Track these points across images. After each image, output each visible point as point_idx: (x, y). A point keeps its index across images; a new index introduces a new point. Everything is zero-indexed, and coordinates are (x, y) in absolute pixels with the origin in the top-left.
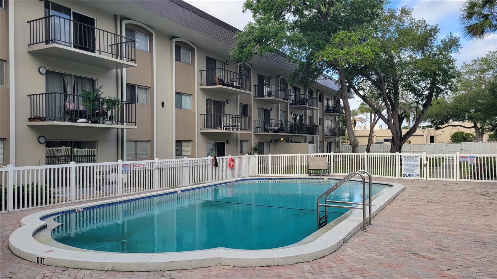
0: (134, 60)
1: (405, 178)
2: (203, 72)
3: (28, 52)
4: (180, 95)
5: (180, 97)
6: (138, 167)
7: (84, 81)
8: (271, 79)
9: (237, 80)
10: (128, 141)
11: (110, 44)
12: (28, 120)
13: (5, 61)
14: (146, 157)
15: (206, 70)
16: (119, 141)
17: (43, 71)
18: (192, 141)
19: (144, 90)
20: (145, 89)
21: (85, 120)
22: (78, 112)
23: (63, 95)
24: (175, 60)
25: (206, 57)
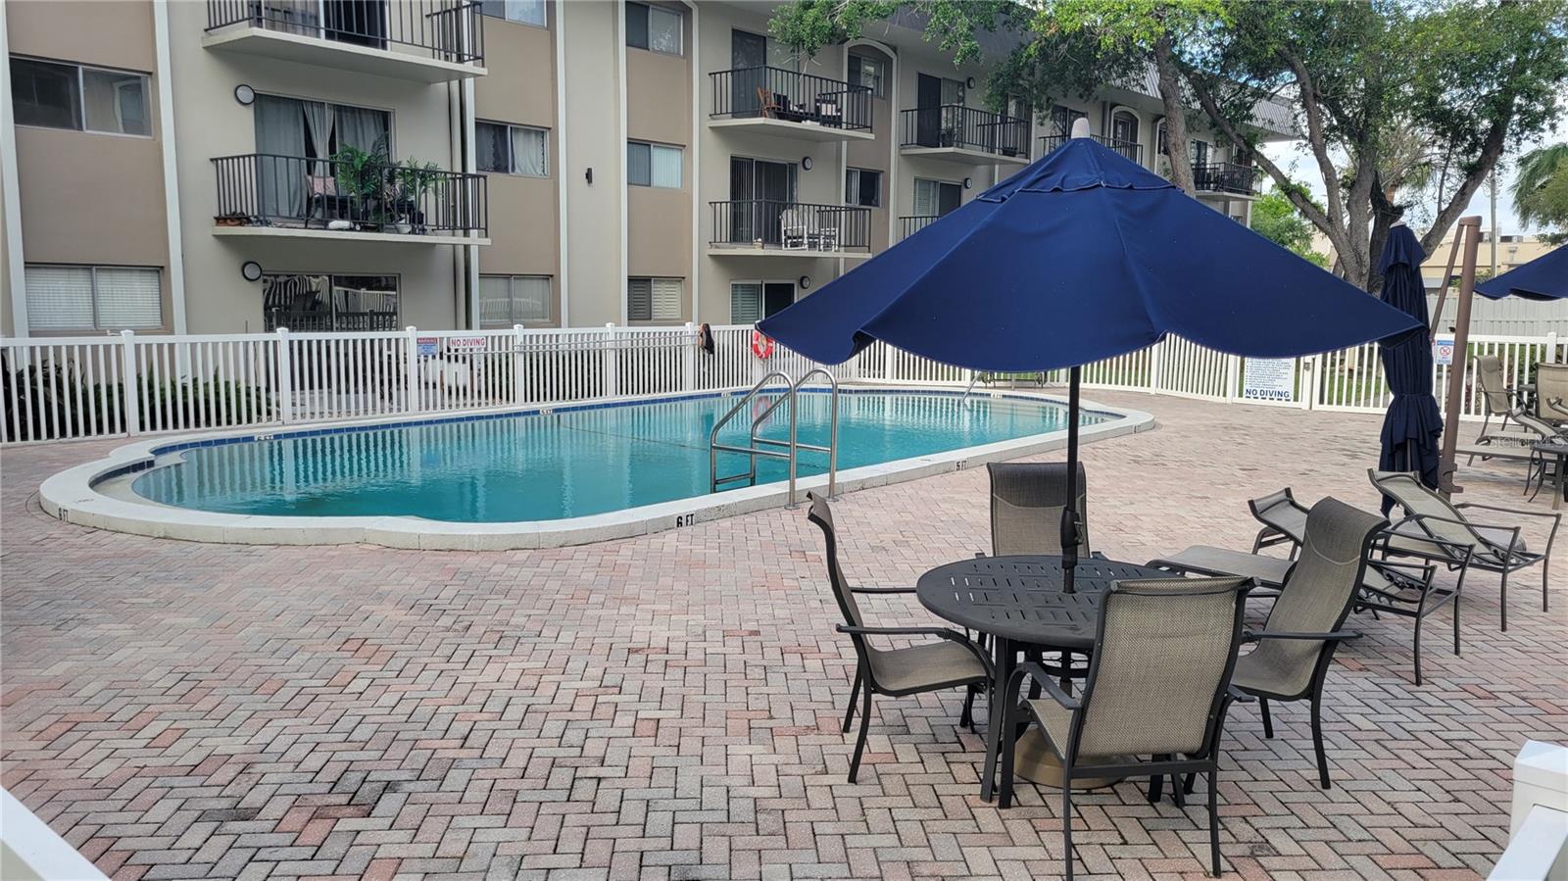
0: (479, 58)
1: (1251, 401)
2: (718, 76)
3: (206, 48)
4: (647, 147)
5: (647, 153)
6: (461, 346)
7: (361, 118)
8: (970, 87)
9: (836, 97)
10: (482, 276)
11: (429, 13)
12: (214, 221)
13: (150, 73)
14: (542, 320)
15: (732, 72)
16: (461, 276)
17: (246, 95)
18: (684, 278)
19: (533, 136)
20: (537, 132)
21: (346, 224)
22: (335, 201)
23: (305, 161)
24: (628, 45)
25: (733, 30)
